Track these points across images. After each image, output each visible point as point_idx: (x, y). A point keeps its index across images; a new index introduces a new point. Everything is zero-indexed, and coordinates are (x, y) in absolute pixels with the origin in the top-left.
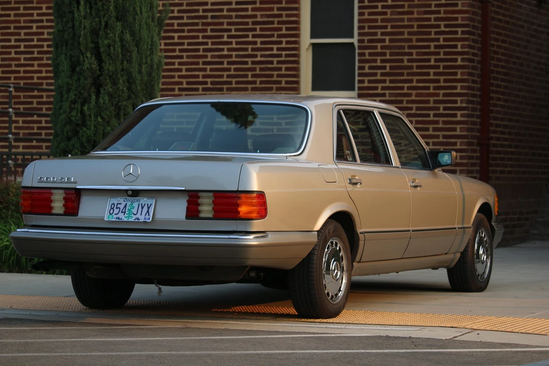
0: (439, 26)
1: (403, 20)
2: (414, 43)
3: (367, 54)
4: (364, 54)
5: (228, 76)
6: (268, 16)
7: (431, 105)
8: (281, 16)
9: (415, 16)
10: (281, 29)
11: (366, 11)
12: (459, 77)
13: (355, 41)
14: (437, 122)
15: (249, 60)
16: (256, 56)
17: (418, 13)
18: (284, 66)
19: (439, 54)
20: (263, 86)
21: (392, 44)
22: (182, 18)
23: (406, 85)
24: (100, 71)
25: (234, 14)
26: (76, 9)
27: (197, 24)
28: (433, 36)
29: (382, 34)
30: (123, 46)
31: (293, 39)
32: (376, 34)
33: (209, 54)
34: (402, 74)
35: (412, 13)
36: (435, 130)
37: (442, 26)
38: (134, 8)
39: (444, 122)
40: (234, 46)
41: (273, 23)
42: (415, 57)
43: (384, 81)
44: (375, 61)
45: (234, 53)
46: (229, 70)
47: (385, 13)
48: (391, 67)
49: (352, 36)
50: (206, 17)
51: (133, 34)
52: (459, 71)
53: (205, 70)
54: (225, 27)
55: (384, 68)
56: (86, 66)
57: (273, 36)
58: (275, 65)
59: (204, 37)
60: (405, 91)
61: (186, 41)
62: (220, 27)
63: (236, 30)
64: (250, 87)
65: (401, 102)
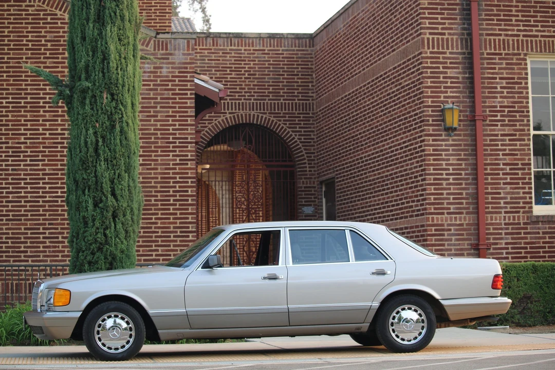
0: (175, 178)
1: (150, 174)
2: (159, 189)
5: (25, 211)
6: (54, 170)
7: (172, 230)
9: (159, 171)
12: (190, 211)
14: (176, 241)
15: (40, 200)
16: (46, 197)
17: (161, 169)
19: (176, 196)
20: (52, 217)
23: (154, 217)
25: (29, 168)
28: (171, 184)
33: (11, 195)
34: (151, 209)
35: (157, 169)
36: (174, 246)
37: (178, 178)
39: (181, 241)
40: (29, 190)
41: (57, 174)
42: (159, 198)
45: (29, 195)
46: (26, 206)
52: (190, 207)
53: (8, 206)
54: (22, 177)
57: (58, 183)
58: (60, 203)
59: (6, 184)
60: (153, 220)
62: (18, 177)
63: (30, 179)
64: (41, 218)
65: (151, 228)
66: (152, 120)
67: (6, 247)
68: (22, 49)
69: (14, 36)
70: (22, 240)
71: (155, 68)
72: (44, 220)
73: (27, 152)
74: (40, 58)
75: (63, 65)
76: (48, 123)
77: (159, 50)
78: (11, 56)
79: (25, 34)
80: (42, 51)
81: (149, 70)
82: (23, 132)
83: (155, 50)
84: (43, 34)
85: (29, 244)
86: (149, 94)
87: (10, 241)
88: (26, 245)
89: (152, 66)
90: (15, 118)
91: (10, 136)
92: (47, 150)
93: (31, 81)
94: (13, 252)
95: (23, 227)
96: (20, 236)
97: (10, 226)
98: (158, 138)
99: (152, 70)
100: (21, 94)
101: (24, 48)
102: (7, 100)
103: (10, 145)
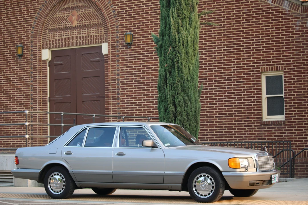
1: (301, 87)
2: (306, 96)
3: (288, 101)
4: (286, 101)
5: (235, 111)
6: (249, 87)
8: (254, 86)
10: (254, 92)
11: (287, 83)
13: (283, 95)
15: (242, 104)
16: (245, 103)
18: (256, 106)
20: (248, 114)
21: (298, 96)
22: (216, 89)
23: (303, 112)
24: (176, 111)
25: (236, 86)
26: (166, 88)
27: (222, 91)
29: (294, 92)
30: (184, 101)
31: (259, 96)
32: (291, 92)
33: (227, 102)
34: (302, 108)
35: (305, 84)
38: (188, 87)
40: (236, 99)
41: (251, 89)
42: (306, 101)
43: (295, 111)
44: (291, 103)
45: (236, 102)
46: (235, 108)
47: (294, 84)
48: (298, 105)
49: (282, 94)
50: (225, 88)
51: (188, 96)
53: (225, 109)
54: (233, 91)
55: (295, 106)
56: (170, 109)
57: (251, 94)
58: (252, 106)
59: (225, 96)
60: (303, 115)
61: (218, 98)
62: (231, 92)
63: (237, 93)
64: (243, 115)
65: (302, 119)
66: (302, 55)
67: (225, 132)
68: (231, 19)
69: (226, 12)
70: (233, 128)
71: (302, 23)
72: (244, 116)
73: (235, 77)
74: (240, 23)
75: (252, 26)
76: (245, 60)
77: (304, 12)
78: (225, 23)
79: (232, 10)
80: (241, 19)
81: (299, 25)
82: (232, 66)
83: (302, 13)
84: (241, 9)
85: (237, 130)
86: (300, 39)
87: (227, 128)
88: (235, 130)
89: (301, 22)
90: (228, 58)
91: (226, 69)
92: (245, 75)
93: (236, 36)
94: (228, 135)
95: (233, 120)
96: (232, 125)
97: (227, 120)
98: (305, 65)
99: (301, 25)
100: (231, 44)
101: (232, 18)
102: (224, 49)
103: (226, 74)
